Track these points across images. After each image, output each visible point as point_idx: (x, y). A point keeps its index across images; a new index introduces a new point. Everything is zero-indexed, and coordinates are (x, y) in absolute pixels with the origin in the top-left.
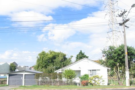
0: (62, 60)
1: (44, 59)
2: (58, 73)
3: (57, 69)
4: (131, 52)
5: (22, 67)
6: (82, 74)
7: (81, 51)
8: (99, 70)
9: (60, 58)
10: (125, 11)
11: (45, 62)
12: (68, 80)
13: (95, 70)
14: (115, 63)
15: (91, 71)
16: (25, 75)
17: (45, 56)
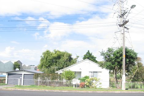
0: (67, 60)
1: (48, 59)
2: (59, 74)
3: (59, 69)
4: (130, 55)
5: (27, 66)
6: (83, 75)
7: (89, 51)
8: (101, 72)
9: (66, 58)
10: (125, 12)
11: (49, 62)
12: (67, 81)
13: (97, 72)
14: (112, 65)
15: (92, 72)
16: (24, 74)
17: (49, 56)
